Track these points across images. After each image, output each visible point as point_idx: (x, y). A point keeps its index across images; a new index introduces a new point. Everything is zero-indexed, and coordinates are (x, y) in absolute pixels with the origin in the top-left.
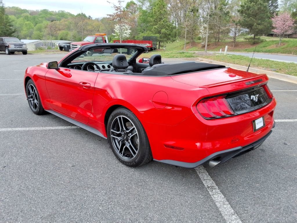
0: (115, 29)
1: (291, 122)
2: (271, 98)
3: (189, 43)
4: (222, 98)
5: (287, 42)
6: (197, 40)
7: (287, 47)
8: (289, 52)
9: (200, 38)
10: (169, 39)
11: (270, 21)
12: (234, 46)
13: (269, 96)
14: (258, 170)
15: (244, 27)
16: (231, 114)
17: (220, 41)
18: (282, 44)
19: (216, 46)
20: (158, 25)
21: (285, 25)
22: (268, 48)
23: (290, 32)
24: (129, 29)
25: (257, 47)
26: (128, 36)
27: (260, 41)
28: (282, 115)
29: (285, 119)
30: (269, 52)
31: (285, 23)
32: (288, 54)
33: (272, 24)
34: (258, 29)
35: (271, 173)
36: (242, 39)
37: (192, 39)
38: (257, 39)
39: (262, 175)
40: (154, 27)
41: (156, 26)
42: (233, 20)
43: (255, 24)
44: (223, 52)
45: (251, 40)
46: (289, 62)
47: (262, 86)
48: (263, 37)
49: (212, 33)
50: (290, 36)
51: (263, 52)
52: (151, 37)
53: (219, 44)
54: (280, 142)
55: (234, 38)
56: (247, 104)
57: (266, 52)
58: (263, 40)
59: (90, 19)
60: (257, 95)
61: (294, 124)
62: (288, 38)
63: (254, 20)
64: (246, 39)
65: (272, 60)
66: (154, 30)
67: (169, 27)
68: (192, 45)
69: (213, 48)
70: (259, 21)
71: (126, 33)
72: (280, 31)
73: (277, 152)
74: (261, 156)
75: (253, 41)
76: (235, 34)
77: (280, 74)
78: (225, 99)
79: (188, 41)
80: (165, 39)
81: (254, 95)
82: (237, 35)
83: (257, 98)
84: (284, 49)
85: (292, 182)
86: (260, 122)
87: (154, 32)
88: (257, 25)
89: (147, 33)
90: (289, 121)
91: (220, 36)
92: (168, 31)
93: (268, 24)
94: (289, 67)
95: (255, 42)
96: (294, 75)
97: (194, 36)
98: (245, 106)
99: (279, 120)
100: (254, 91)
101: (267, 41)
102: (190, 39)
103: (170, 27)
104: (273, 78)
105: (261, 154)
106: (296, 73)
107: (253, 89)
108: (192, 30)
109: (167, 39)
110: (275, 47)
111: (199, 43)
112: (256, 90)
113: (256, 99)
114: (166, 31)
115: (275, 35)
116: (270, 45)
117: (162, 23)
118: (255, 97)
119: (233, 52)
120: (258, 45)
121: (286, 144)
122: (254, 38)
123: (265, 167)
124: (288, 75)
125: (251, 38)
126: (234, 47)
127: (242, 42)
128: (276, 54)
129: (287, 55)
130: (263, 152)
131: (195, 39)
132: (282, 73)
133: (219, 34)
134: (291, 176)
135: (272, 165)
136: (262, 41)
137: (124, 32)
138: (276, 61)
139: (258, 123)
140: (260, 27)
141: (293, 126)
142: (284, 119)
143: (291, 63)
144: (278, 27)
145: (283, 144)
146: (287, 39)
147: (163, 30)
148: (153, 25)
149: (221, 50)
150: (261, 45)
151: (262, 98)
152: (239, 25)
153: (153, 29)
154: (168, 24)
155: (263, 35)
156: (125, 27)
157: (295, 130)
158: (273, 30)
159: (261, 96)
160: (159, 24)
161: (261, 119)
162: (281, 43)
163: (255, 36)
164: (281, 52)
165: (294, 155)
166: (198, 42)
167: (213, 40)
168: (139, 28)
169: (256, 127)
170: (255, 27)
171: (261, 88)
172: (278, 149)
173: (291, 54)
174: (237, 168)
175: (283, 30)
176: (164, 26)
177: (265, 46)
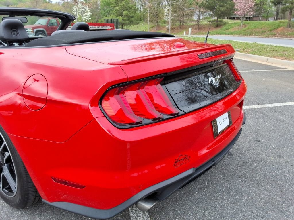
0: (74, 11)
1: (261, 108)
2: (240, 80)
3: (154, 27)
4: (155, 85)
5: (248, 24)
6: (162, 24)
7: (248, 29)
8: (251, 34)
9: (165, 21)
10: (132, 22)
11: (232, 3)
13: (236, 77)
14: (223, 192)
15: (207, 9)
16: (172, 114)
17: (184, 24)
18: (244, 26)
19: (181, 30)
20: (119, 6)
21: (246, 7)
22: (231, 30)
23: (251, 14)
24: (89, 11)
25: (219, 30)
26: (88, 19)
27: (223, 24)
28: (250, 100)
29: (254, 105)
30: (231, 34)
31: (246, 4)
32: (250, 35)
33: (234, 6)
34: (220, 11)
35: (243, 196)
36: (205, 22)
37: (157, 22)
38: (220, 21)
39: (229, 202)
40: (115, 8)
41: (117, 8)
42: (196, 2)
43: (218, 6)
44: (187, 35)
45: (214, 23)
46: (252, 42)
47: (225, 62)
48: (226, 20)
49: (176, 16)
50: (250, 19)
51: (226, 34)
52: (113, 20)
53: (183, 27)
54: (251, 138)
55: (198, 21)
56: (206, 91)
57: (229, 35)
58: (226, 22)
59: (50, 3)
60: (219, 77)
61: (264, 111)
62: (249, 20)
63: (217, 2)
64: (209, 21)
65: (235, 41)
66: (116, 11)
67: (131, 9)
68: (157, 29)
69: (177, 32)
70: (222, 3)
71: (86, 16)
72: (242, 13)
73: (248, 156)
74: (228, 164)
75: (216, 23)
76: (199, 16)
77: (244, 54)
78: (162, 85)
79: (153, 25)
80: (128, 22)
81: (214, 76)
82: (201, 18)
83: (218, 80)
84: (246, 31)
85: (275, 211)
86: (224, 120)
87: (116, 14)
88: (220, 7)
89: (111, 16)
90: (258, 107)
91: (185, 19)
92: (130, 13)
93: (230, 6)
94: (252, 47)
95: (218, 25)
96: (258, 55)
97: (159, 19)
98: (202, 94)
99: (247, 106)
100: (214, 70)
101: (229, 24)
102: (155, 23)
103: (133, 8)
104: (237, 58)
105: (227, 160)
106: (259, 52)
107: (212, 66)
108: (157, 13)
109: (131, 22)
110: (237, 29)
111: (165, 27)
112: (217, 68)
113: (217, 82)
114: (129, 13)
115: (237, 18)
116: (232, 27)
117: (123, 4)
118: (216, 80)
119: (198, 35)
120: (221, 28)
121: (259, 141)
122: (217, 21)
123: (233, 184)
124: (252, 55)
125: (214, 21)
126: (199, 30)
127: (206, 25)
128: (238, 36)
130: (229, 156)
131: (160, 23)
132: (246, 53)
133: (183, 17)
134: (272, 198)
135: (243, 179)
136: (225, 24)
137: (84, 15)
138: (238, 42)
139: (220, 123)
140: (223, 9)
141: (265, 114)
142: (252, 105)
143: (254, 43)
144: (240, 9)
145: (254, 141)
146: (248, 22)
147: (125, 13)
148: (114, 6)
149: (185, 32)
150: (224, 27)
151: (227, 80)
152: (202, 8)
153: (114, 11)
154: (130, 5)
155: (226, 18)
156: (84, 9)
157: (267, 119)
158: (235, 12)
159: (225, 78)
160: (121, 5)
161: (226, 115)
162: (242, 25)
163: (217, 19)
164: (243, 34)
165: (272, 158)
166: (163, 26)
167: (178, 24)
168: (102, 11)
169: (217, 130)
170: (218, 10)
171: (225, 66)
172: (249, 150)
173: (253, 35)
174: (193, 190)
175: (244, 12)
176: (125, 8)
177: (228, 28)
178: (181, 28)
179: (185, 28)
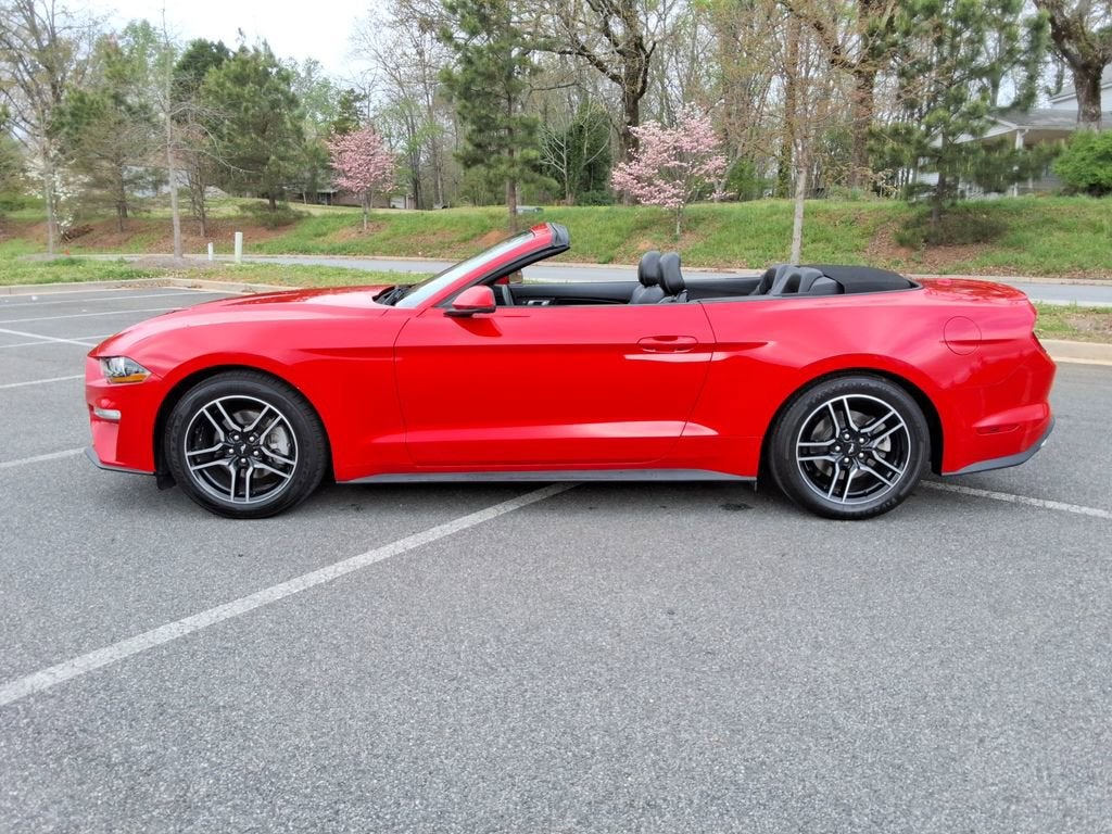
7: (394, 235)
8: (410, 251)
12: (202, 234)
18: (372, 225)
19: (127, 235)
22: (333, 240)
25: (286, 237)
27: (292, 217)
30: (344, 252)
32: (407, 255)
34: (283, 174)
43: (273, 158)
45: (262, 212)
51: (322, 251)
58: (301, 213)
64: (242, 208)
75: (273, 214)
84: (390, 242)
95: (279, 221)
101: (315, 217)
110: (353, 235)
116: (335, 230)
122: (272, 207)
125: (261, 207)
127: (230, 218)
129: (404, 258)
136: (299, 217)
140: (290, 170)
163: (273, 200)
170: (274, 169)
177: (320, 232)
178: (122, 230)
179: (143, 229)
